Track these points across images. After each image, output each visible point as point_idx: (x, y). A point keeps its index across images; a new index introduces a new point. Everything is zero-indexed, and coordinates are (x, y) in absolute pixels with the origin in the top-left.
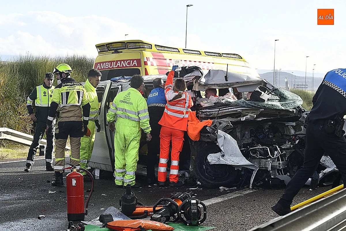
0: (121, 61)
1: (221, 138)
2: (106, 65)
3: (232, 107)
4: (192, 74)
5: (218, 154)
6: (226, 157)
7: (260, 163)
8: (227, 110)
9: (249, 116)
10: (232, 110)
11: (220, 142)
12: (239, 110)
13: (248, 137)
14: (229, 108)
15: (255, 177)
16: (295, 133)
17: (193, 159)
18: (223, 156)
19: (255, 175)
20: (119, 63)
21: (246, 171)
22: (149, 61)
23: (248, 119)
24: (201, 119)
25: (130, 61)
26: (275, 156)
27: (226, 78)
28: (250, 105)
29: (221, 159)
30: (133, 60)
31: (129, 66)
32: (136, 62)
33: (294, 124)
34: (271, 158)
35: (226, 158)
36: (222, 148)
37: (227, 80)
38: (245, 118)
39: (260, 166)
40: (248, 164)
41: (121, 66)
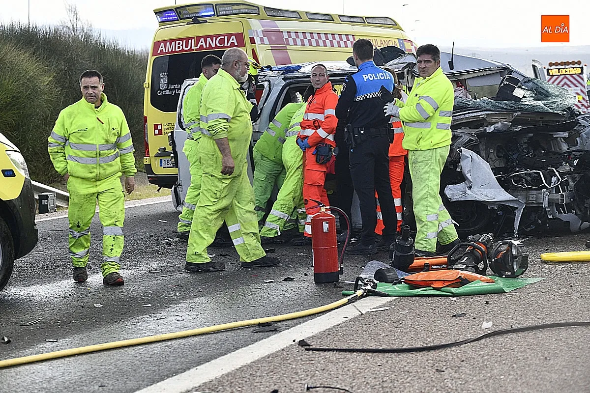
0: (205, 37)
1: (467, 160)
2: (177, 46)
3: (470, 112)
4: (402, 60)
5: (462, 185)
6: (474, 188)
7: (527, 197)
8: (463, 116)
9: (499, 125)
10: (471, 115)
11: (465, 167)
12: (482, 115)
13: (495, 158)
15: (521, 219)
16: (568, 149)
18: (470, 188)
19: (520, 215)
20: (203, 41)
21: (506, 209)
22: (257, 36)
23: (498, 130)
25: (223, 37)
26: (552, 184)
27: (451, 65)
28: (498, 106)
29: (468, 192)
30: (229, 36)
31: (222, 45)
32: (235, 39)
33: (566, 135)
34: (548, 188)
35: (475, 191)
36: (468, 175)
37: (452, 68)
38: (492, 127)
39: (527, 201)
40: (509, 199)
41: (206, 46)
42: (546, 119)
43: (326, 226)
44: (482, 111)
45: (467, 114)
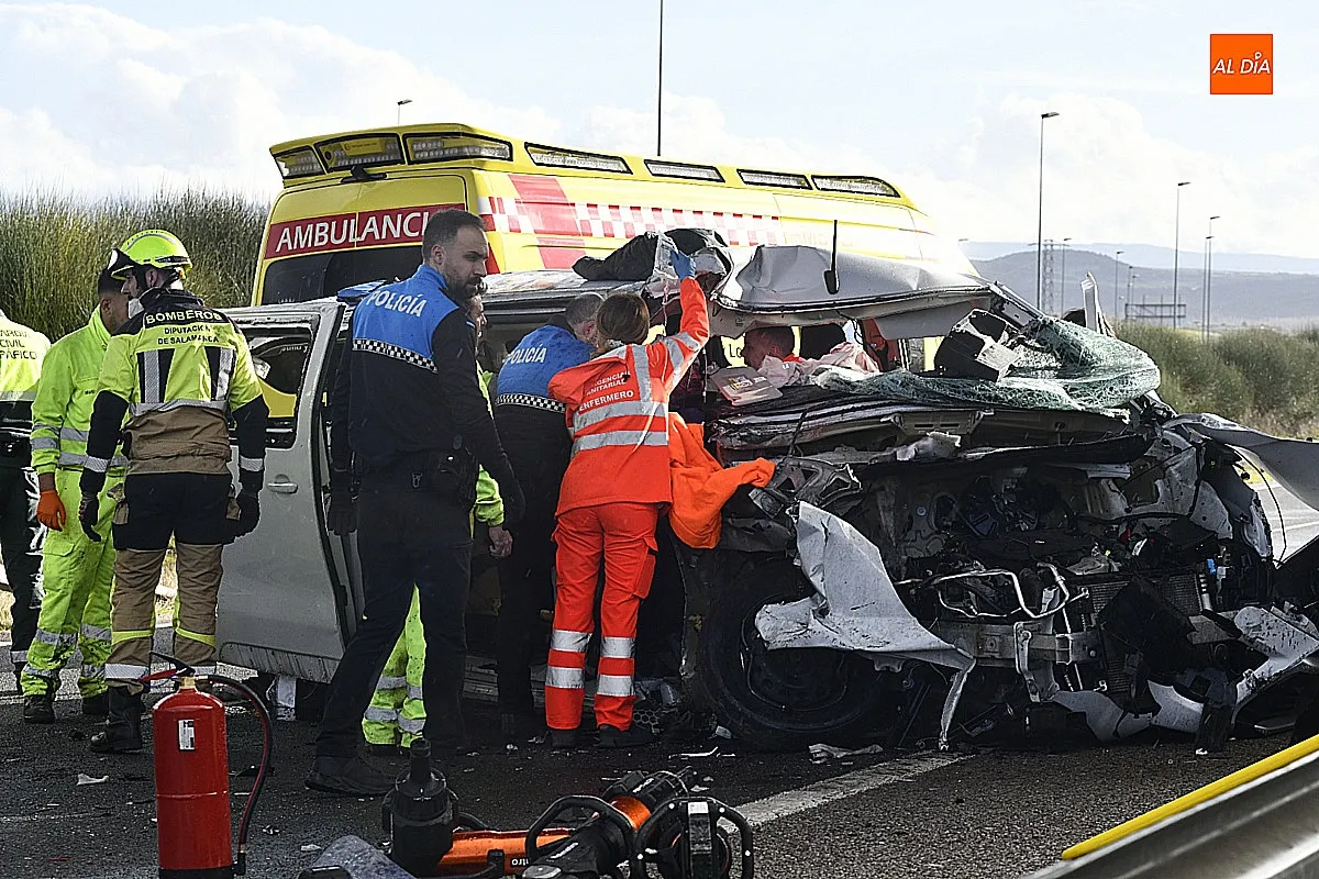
1: (813, 537)
2: (318, 234)
3: (856, 406)
5: (802, 606)
6: (836, 616)
7: (979, 643)
8: (838, 418)
9: (929, 442)
10: (860, 414)
11: (810, 554)
12: (888, 415)
13: (929, 531)
14: (845, 408)
15: (959, 700)
16: (1126, 510)
17: (697, 630)
18: (822, 613)
19: (959, 692)
20: (375, 224)
21: (923, 674)
22: (502, 212)
23: (926, 455)
24: (726, 457)
25: (419, 215)
26: (1045, 608)
27: (830, 278)
28: (932, 392)
29: (815, 624)
30: (433, 211)
31: (416, 234)
33: (1125, 471)
34: (1029, 618)
35: (837, 621)
36: (816, 580)
37: (833, 290)
38: (912, 448)
39: (980, 651)
40: (928, 647)
41: (380, 236)
42: (1072, 427)
43: (186, 735)
44: (884, 405)
45: (848, 411)
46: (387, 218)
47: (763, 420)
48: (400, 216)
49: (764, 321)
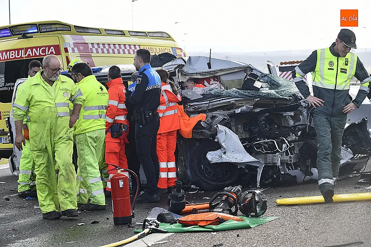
0: (32, 48)
1: (222, 133)
2: (11, 55)
3: (223, 99)
4: (174, 63)
5: (218, 152)
6: (228, 154)
7: (266, 159)
8: (218, 102)
9: (244, 108)
10: (224, 101)
11: (221, 137)
12: (232, 101)
13: (242, 132)
14: (220, 99)
15: (261, 174)
16: (294, 124)
17: (182, 161)
18: (225, 153)
19: (261, 172)
20: (30, 51)
21: (251, 168)
22: (70, 47)
23: (244, 111)
25: (45, 48)
26: (283, 149)
27: (209, 65)
28: (243, 94)
29: (224, 156)
30: (49, 47)
31: (44, 54)
32: (53, 49)
33: (292, 114)
34: (280, 152)
36: (223, 144)
37: (210, 67)
38: (240, 109)
39: (266, 161)
40: (252, 161)
41: (32, 55)
42: (278, 102)
43: (121, 183)
44: (232, 98)
46: (34, 50)
47: (198, 103)
48: (38, 49)
49: (192, 77)
